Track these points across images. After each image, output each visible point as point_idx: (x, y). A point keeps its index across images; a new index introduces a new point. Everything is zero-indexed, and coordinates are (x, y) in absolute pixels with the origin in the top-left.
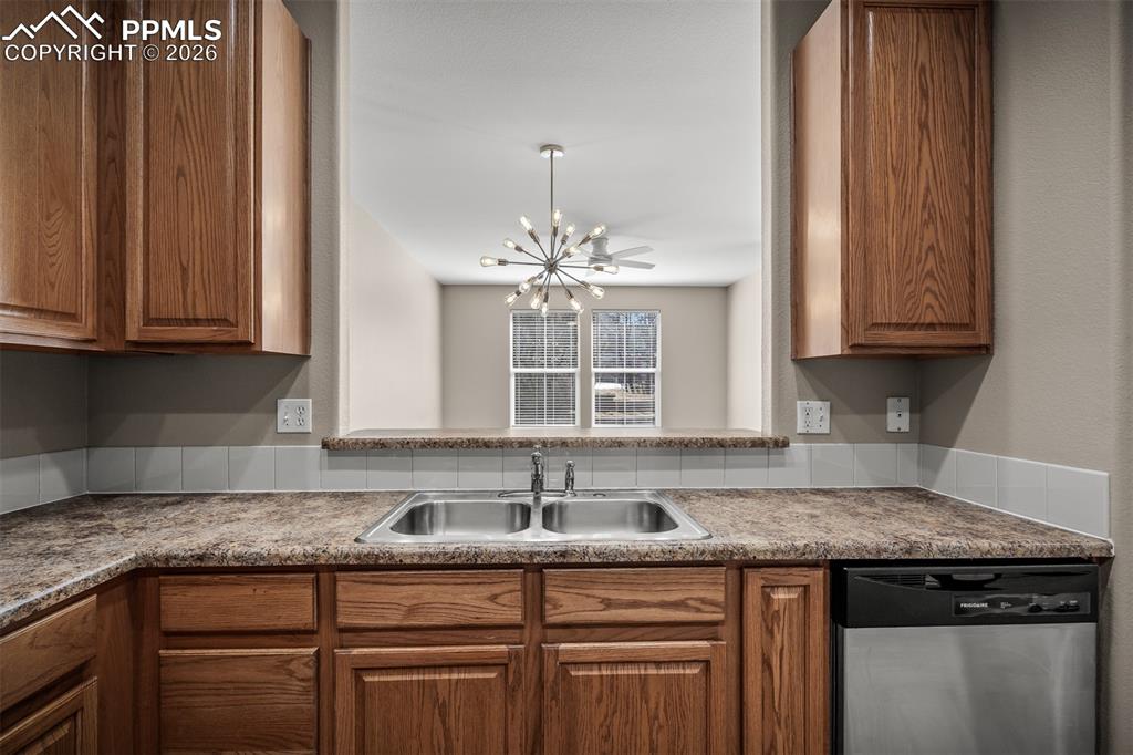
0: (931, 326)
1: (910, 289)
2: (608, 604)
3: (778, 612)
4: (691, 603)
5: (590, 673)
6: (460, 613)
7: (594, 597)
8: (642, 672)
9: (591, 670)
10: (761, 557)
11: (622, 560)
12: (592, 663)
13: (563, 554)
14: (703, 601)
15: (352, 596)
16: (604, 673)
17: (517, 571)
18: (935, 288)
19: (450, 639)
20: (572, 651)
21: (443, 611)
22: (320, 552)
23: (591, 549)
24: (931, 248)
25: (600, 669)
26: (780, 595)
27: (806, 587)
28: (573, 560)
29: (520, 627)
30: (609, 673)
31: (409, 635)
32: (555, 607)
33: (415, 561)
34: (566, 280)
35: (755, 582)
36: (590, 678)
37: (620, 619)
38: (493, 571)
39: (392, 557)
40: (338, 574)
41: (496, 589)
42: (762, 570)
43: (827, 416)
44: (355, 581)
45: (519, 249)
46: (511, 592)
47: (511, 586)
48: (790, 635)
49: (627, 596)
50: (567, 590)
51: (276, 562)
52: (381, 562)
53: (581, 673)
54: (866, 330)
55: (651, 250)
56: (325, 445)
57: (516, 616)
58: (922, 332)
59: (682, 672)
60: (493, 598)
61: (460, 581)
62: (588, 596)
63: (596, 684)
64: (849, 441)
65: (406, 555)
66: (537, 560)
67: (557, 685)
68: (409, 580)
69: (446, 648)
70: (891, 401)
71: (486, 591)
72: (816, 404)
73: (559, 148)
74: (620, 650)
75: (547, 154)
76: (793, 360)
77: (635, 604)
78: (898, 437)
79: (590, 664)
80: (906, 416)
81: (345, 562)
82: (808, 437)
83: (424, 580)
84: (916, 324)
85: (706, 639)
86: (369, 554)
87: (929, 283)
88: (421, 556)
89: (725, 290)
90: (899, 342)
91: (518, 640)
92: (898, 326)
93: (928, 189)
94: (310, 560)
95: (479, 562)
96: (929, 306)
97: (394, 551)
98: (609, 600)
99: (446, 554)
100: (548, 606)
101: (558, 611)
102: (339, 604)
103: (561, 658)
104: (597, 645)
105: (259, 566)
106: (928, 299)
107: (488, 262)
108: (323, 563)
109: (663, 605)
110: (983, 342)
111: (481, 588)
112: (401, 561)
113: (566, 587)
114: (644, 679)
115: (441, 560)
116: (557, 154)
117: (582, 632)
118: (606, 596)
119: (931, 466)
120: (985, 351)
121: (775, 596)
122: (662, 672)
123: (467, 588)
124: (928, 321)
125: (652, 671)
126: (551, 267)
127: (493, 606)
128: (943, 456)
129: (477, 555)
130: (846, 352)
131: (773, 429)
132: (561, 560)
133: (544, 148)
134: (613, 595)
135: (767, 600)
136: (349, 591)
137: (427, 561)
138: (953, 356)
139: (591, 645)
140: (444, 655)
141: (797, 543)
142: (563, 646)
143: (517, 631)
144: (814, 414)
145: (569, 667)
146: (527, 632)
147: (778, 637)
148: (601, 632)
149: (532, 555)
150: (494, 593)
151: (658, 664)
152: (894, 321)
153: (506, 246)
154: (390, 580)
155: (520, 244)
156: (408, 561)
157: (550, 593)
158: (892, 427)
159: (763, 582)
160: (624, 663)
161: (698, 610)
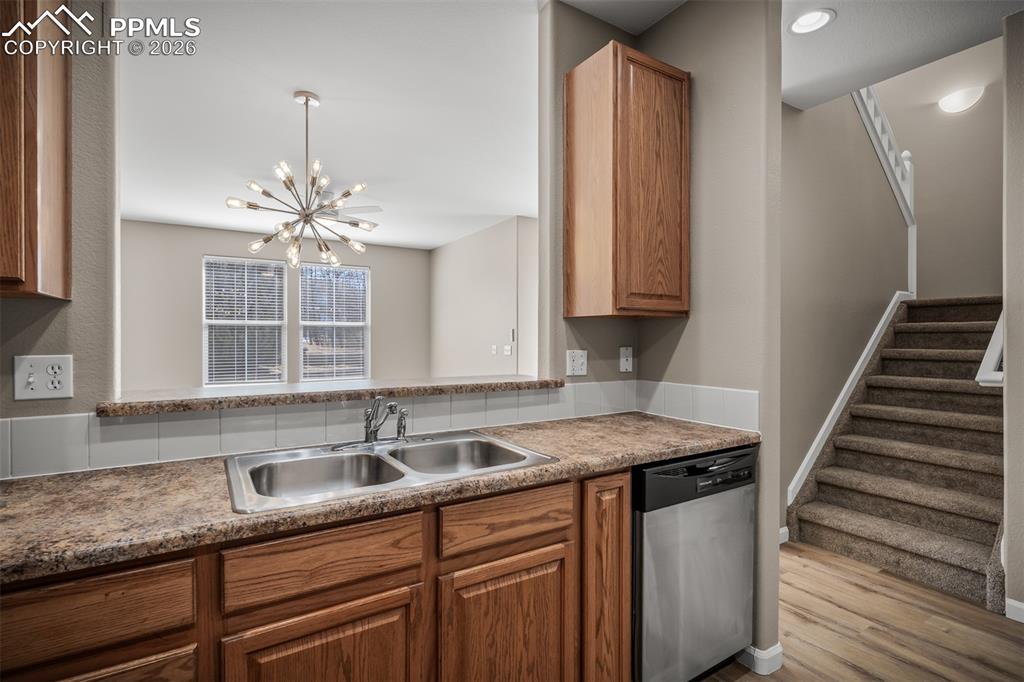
0: (661, 296)
1: (650, 269)
2: (493, 528)
3: (605, 510)
4: (551, 514)
5: (479, 592)
6: (363, 565)
7: (482, 524)
8: (518, 580)
9: (479, 589)
10: (597, 470)
11: (506, 488)
12: (479, 583)
13: (460, 491)
14: (559, 511)
15: (245, 573)
16: (490, 589)
17: (418, 513)
18: (663, 270)
19: (350, 594)
20: (464, 577)
21: (348, 567)
22: (204, 530)
23: (481, 484)
24: (661, 242)
25: (486, 587)
26: (607, 497)
27: (621, 489)
28: (468, 495)
29: (417, 566)
30: (494, 588)
31: (307, 601)
32: (451, 541)
33: (320, 522)
34: (324, 233)
35: (592, 488)
36: (478, 597)
37: (502, 539)
38: (396, 518)
39: (294, 520)
40: (224, 553)
41: (398, 535)
42: (596, 480)
43: (586, 362)
44: (248, 557)
45: (266, 194)
46: (412, 534)
47: (413, 529)
48: (612, 525)
49: (507, 519)
50: (461, 523)
51: (143, 553)
52: (282, 528)
53: (472, 594)
54: (628, 297)
55: (381, 210)
56: (101, 412)
57: (416, 556)
58: (655, 301)
59: (545, 572)
60: (396, 544)
61: (364, 533)
62: (477, 525)
63: (484, 600)
64: (598, 381)
65: (309, 517)
66: (438, 499)
67: (452, 610)
68: (312, 542)
69: (349, 604)
70: (622, 350)
71: (389, 538)
72: (580, 352)
73: (316, 97)
74: (502, 566)
75: (301, 100)
76: (566, 319)
77: (513, 524)
78: (625, 376)
79: (478, 584)
80: (630, 359)
81: (238, 537)
82: (575, 378)
83: (327, 539)
84: (653, 295)
85: (559, 542)
86: (267, 522)
87: (660, 266)
88: (326, 515)
89: (429, 254)
90: (644, 307)
91: (415, 579)
92: (644, 296)
93: (660, 200)
94: (191, 542)
95: (386, 510)
96: (660, 283)
97: (296, 514)
98: (493, 524)
99: (352, 508)
100: (445, 541)
101: (453, 544)
102: (227, 586)
103: (457, 585)
104: (484, 566)
105: (117, 563)
106: (660, 278)
107: (236, 203)
108: (209, 542)
109: (533, 520)
110: (686, 309)
111: (386, 536)
112: (304, 524)
113: (460, 520)
114: (519, 586)
115: (348, 515)
116: (313, 103)
117: (469, 558)
118: (492, 522)
119: (645, 395)
120: (685, 314)
121: (603, 499)
122: (532, 576)
123: (371, 539)
124: (659, 293)
125: (525, 578)
126: (307, 217)
127: (396, 551)
128: (654, 388)
129: (383, 504)
130: (615, 313)
131: (551, 374)
132: (458, 496)
133: (298, 93)
134: (496, 520)
135: (599, 501)
136: (239, 570)
137: (333, 518)
138: (669, 318)
139: (479, 567)
140: (350, 611)
141: (617, 456)
142: (457, 574)
143: (414, 571)
144: (577, 361)
145: (461, 592)
146: (423, 571)
147: (605, 529)
148: (484, 555)
149: (433, 496)
150: (398, 538)
151: (528, 570)
152: (642, 292)
153: (249, 188)
154: (290, 547)
155: (268, 190)
156: (312, 523)
157: (447, 528)
158: (622, 369)
159: (596, 489)
160: (504, 576)
161: (556, 519)
